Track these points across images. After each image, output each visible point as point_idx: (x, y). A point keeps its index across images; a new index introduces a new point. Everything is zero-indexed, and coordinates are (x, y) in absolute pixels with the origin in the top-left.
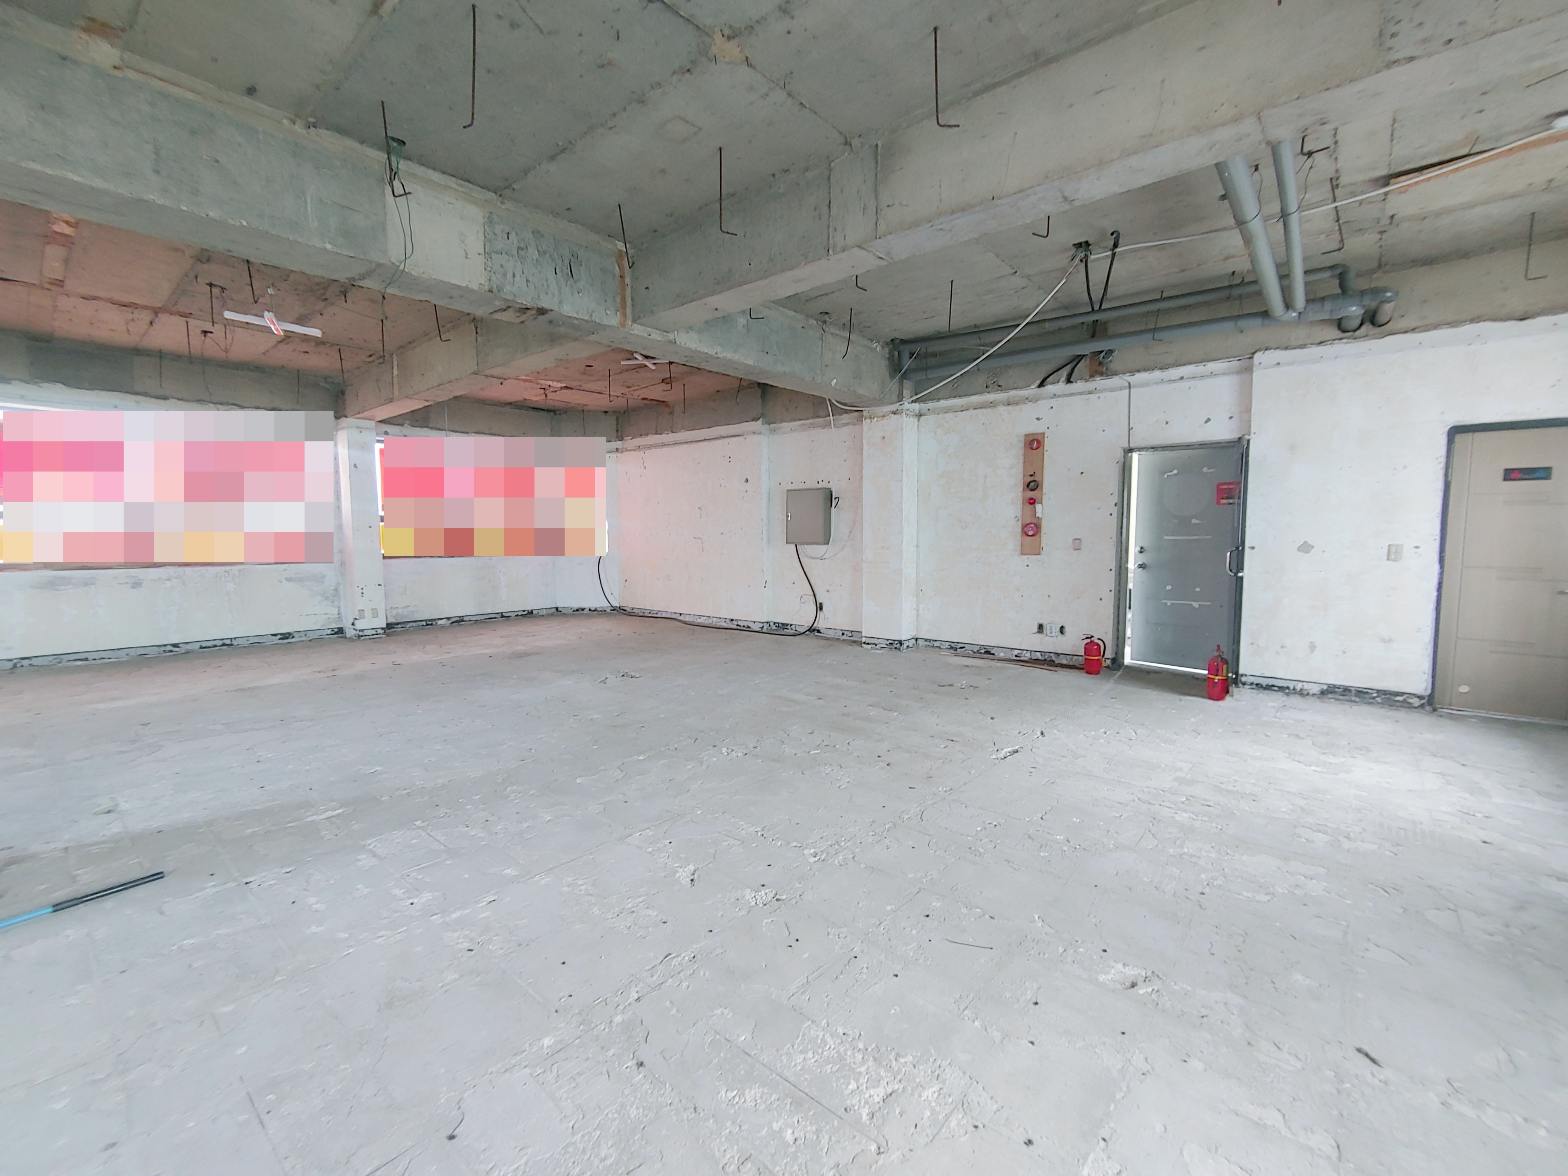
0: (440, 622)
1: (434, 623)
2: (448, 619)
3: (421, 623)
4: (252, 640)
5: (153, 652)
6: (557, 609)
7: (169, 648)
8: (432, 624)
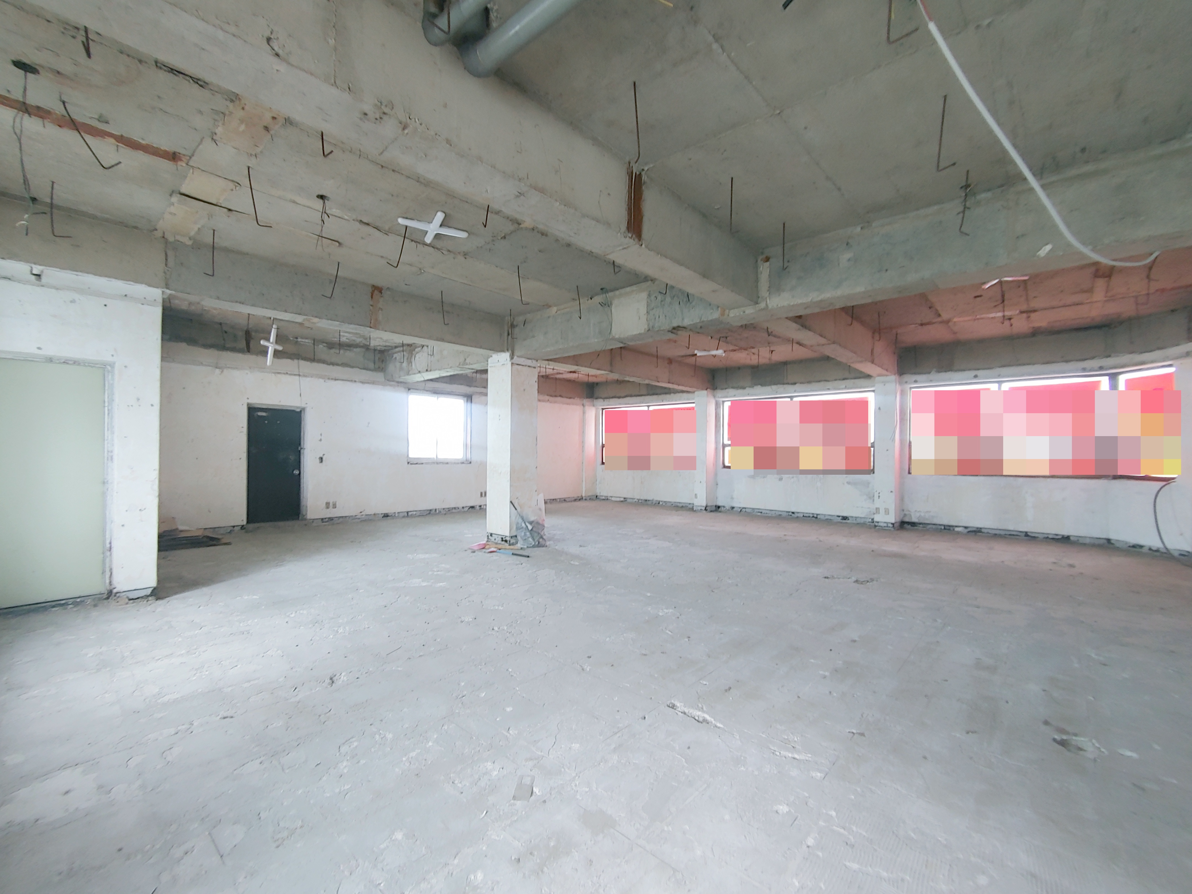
0: (957, 529)
1: (951, 528)
2: (966, 527)
3: (940, 527)
4: (826, 517)
5: (784, 514)
6: (1109, 540)
7: (790, 514)
8: (949, 529)
